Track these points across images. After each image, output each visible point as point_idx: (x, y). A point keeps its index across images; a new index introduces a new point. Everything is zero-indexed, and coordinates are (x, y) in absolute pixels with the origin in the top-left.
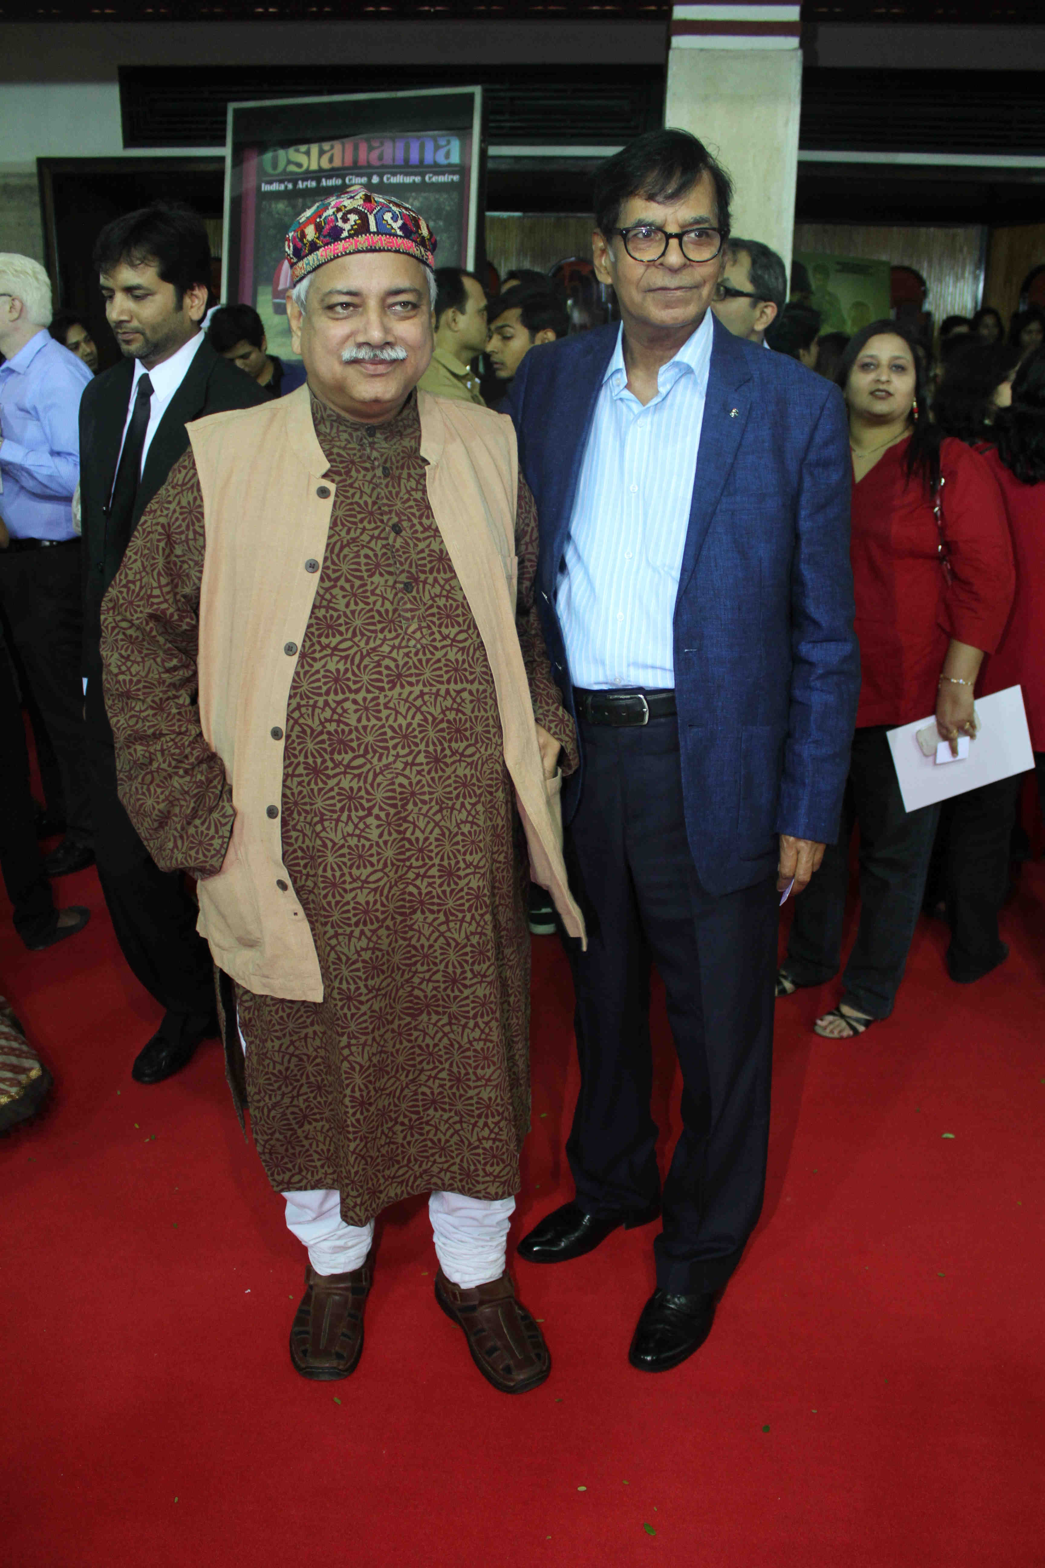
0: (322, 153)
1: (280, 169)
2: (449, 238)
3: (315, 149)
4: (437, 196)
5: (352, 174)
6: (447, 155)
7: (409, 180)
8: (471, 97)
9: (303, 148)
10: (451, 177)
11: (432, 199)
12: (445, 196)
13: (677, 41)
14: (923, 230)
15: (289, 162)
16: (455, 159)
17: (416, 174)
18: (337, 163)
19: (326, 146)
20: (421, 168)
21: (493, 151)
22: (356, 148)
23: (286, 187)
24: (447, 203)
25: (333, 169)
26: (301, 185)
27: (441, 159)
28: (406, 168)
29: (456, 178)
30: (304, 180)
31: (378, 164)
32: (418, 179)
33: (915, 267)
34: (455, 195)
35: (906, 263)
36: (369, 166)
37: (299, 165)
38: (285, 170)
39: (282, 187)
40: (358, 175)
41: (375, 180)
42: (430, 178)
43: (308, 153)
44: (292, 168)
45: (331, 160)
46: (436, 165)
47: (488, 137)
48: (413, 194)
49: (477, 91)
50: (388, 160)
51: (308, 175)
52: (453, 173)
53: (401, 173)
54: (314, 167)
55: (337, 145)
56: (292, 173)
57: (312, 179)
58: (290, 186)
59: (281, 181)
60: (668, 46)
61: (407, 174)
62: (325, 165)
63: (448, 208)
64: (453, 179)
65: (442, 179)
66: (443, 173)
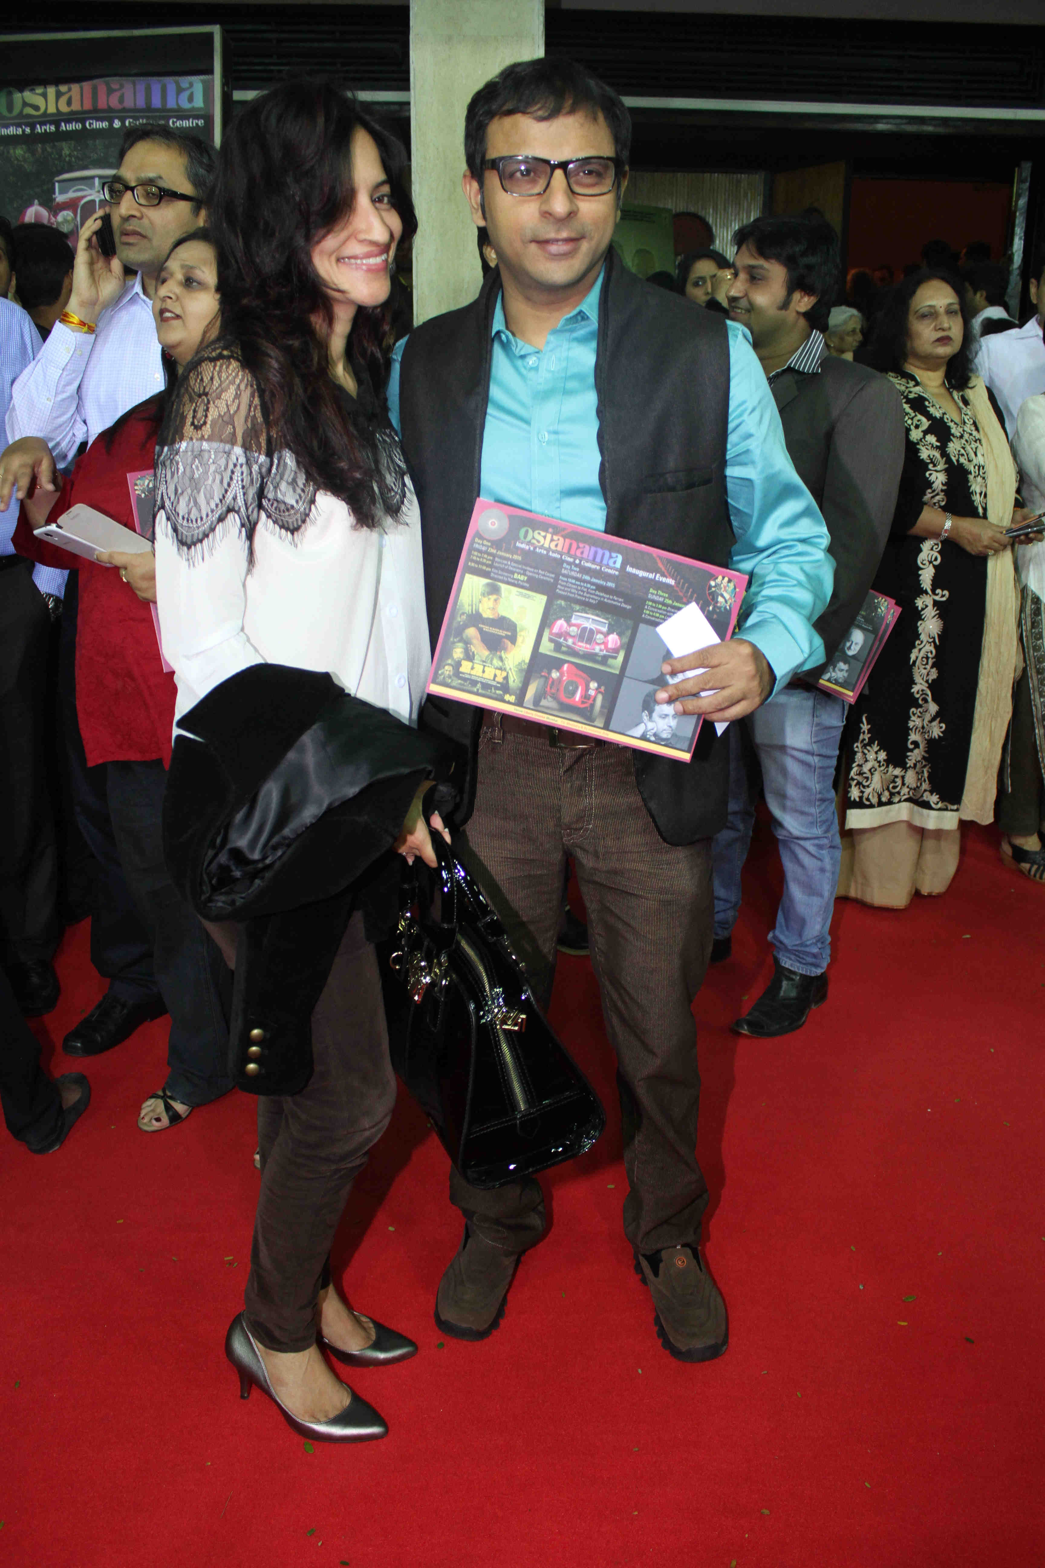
0: (59, 95)
1: (16, 111)
3: (51, 91)
5: (92, 118)
6: (191, 99)
8: (210, 36)
9: (40, 90)
10: (195, 121)
14: (707, 176)
15: (25, 104)
16: (199, 102)
18: (76, 106)
19: (63, 88)
20: (163, 112)
21: (236, 95)
22: (95, 91)
23: (24, 131)
25: (72, 113)
26: (39, 129)
27: (184, 103)
28: (148, 112)
29: (201, 122)
30: (42, 124)
31: (120, 107)
33: (702, 213)
35: (692, 209)
36: (110, 110)
37: (37, 108)
38: (21, 111)
39: (20, 131)
40: (98, 119)
41: (117, 124)
43: (44, 95)
44: (29, 111)
45: (69, 103)
46: (179, 109)
47: (232, 80)
49: (216, 30)
50: (129, 103)
51: (46, 118)
52: (197, 117)
54: (52, 110)
55: (75, 88)
56: (29, 116)
57: (51, 123)
58: (28, 130)
59: (18, 125)
62: (64, 108)
64: (197, 124)
65: (186, 124)
66: (187, 118)
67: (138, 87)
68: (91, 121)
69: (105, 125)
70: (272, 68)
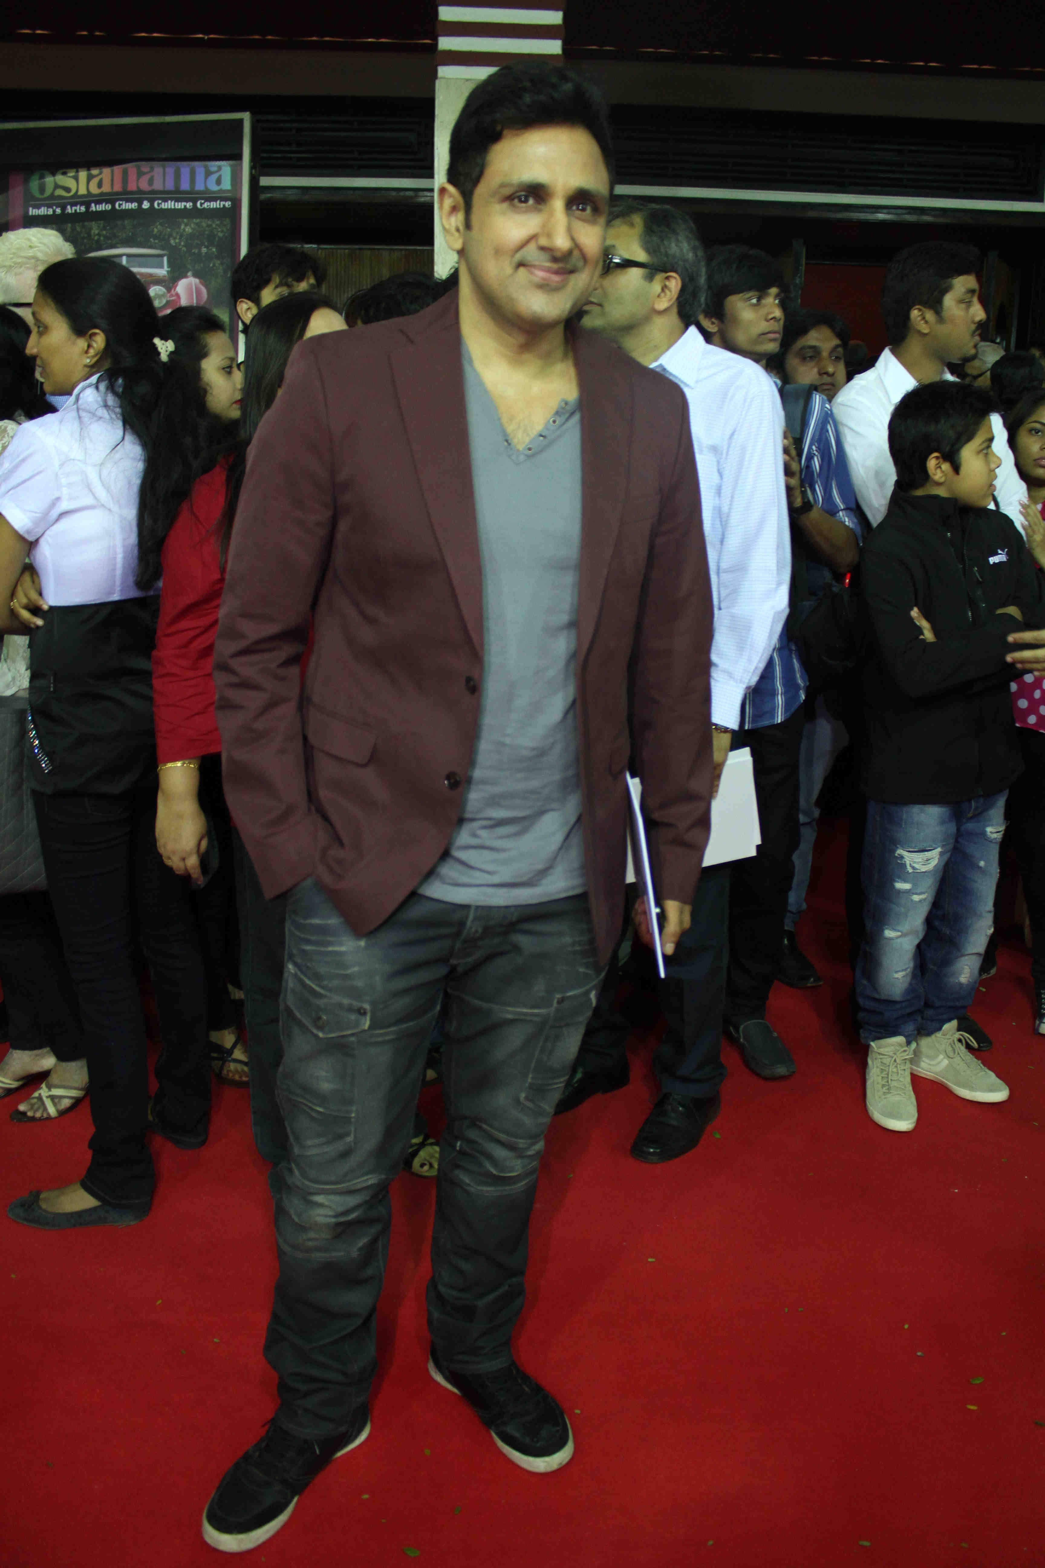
0: (90, 178)
1: (48, 193)
2: (222, 264)
3: (83, 175)
4: (209, 223)
5: (121, 200)
6: (219, 182)
7: (180, 205)
8: (240, 123)
10: (222, 203)
11: (204, 224)
12: (218, 222)
13: (444, 71)
15: (57, 186)
17: (187, 200)
19: (95, 172)
20: (192, 194)
21: (264, 181)
23: (54, 211)
24: (220, 229)
26: (69, 210)
28: (177, 195)
29: (228, 204)
30: (73, 205)
32: (189, 205)
34: (227, 221)
37: (68, 190)
38: (52, 194)
39: (50, 212)
40: (128, 200)
41: (146, 205)
42: (201, 204)
44: (60, 192)
47: (260, 167)
48: (185, 220)
49: (246, 117)
51: (76, 200)
52: (225, 199)
53: (171, 199)
54: (83, 191)
55: (107, 171)
56: (61, 197)
57: (82, 204)
58: (58, 211)
59: (49, 206)
60: (434, 76)
61: (178, 200)
62: (94, 190)
63: (220, 235)
64: (224, 205)
65: (213, 205)
66: (215, 199)
67: (167, 170)
68: (121, 202)
69: (134, 206)
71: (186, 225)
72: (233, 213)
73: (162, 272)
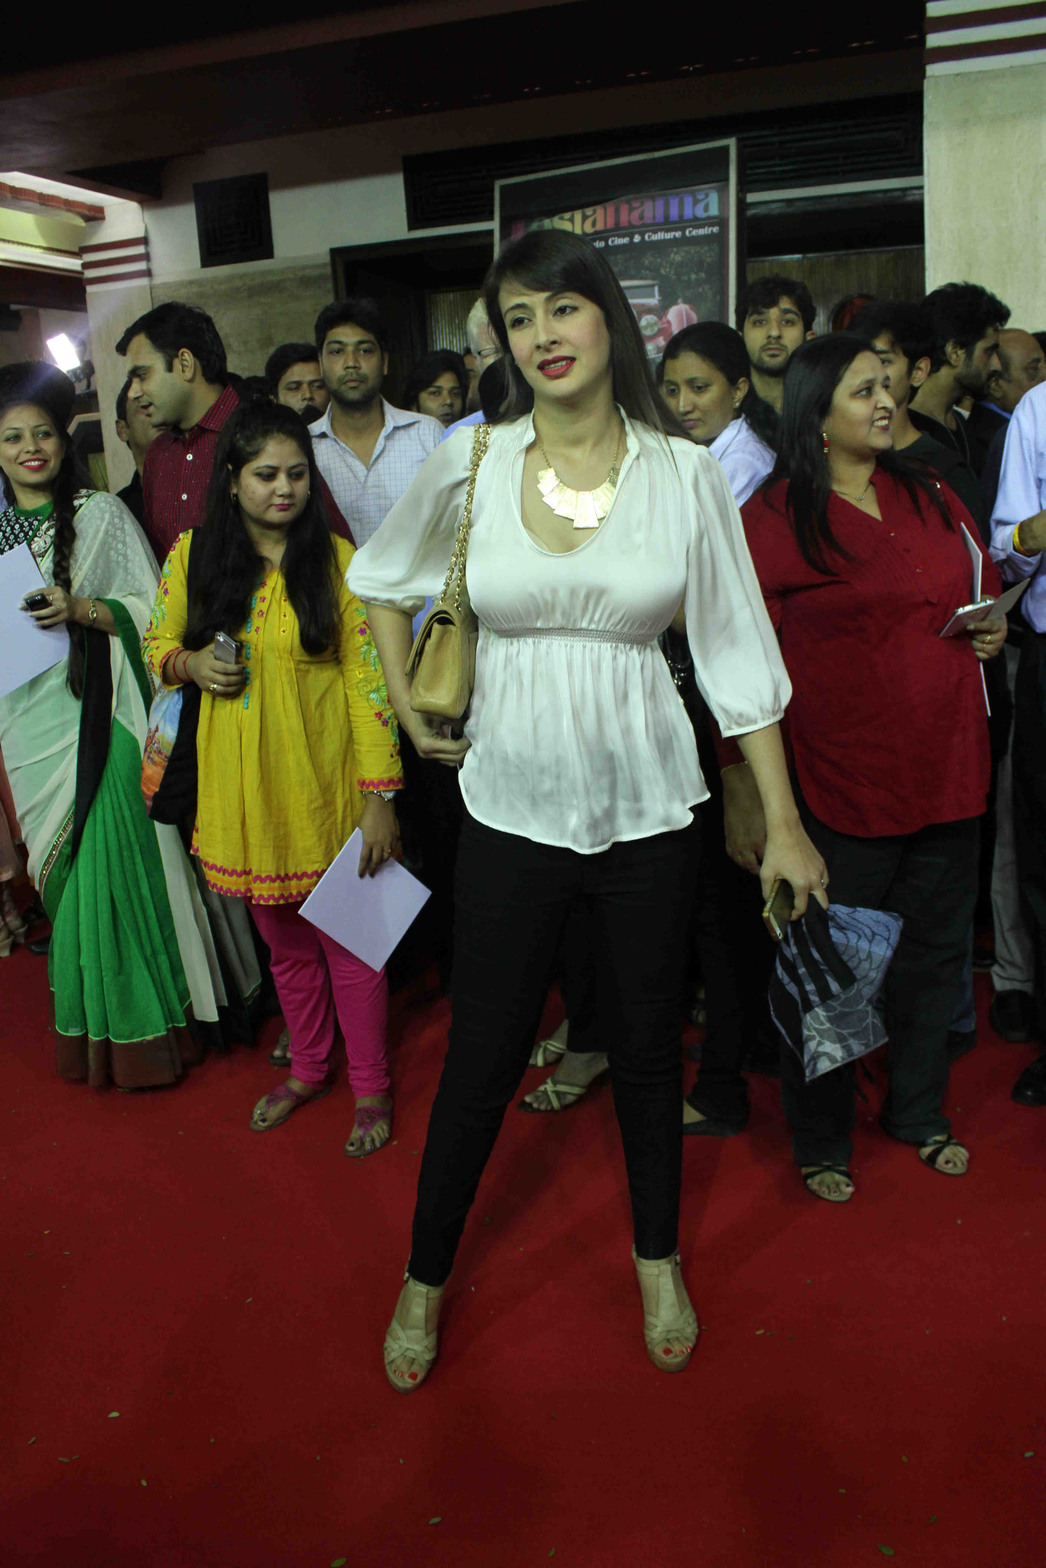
0: (585, 218)
2: (711, 289)
3: (578, 215)
4: (698, 249)
5: (614, 236)
6: (706, 208)
7: (669, 236)
8: (726, 149)
9: (567, 215)
10: (711, 229)
11: (693, 251)
12: (706, 248)
13: (933, 70)
16: (714, 211)
17: (676, 230)
18: (600, 226)
19: (589, 211)
20: (682, 223)
21: (751, 198)
22: (617, 211)
24: (709, 255)
25: (596, 233)
27: (700, 213)
28: (667, 224)
29: (715, 229)
31: (639, 223)
32: (678, 234)
34: (715, 247)
36: (631, 226)
40: (619, 236)
41: (637, 239)
42: (690, 232)
43: (572, 220)
45: (594, 224)
46: (696, 219)
47: (744, 187)
48: (675, 249)
49: (731, 143)
50: (648, 219)
52: (712, 225)
53: (661, 230)
55: (600, 210)
60: (923, 75)
61: (667, 231)
62: (589, 229)
63: (709, 260)
64: (712, 231)
65: (702, 232)
66: (703, 226)
67: (657, 203)
68: (613, 238)
69: (626, 240)
70: (774, 169)
71: (676, 253)
72: (722, 238)
73: (654, 301)
